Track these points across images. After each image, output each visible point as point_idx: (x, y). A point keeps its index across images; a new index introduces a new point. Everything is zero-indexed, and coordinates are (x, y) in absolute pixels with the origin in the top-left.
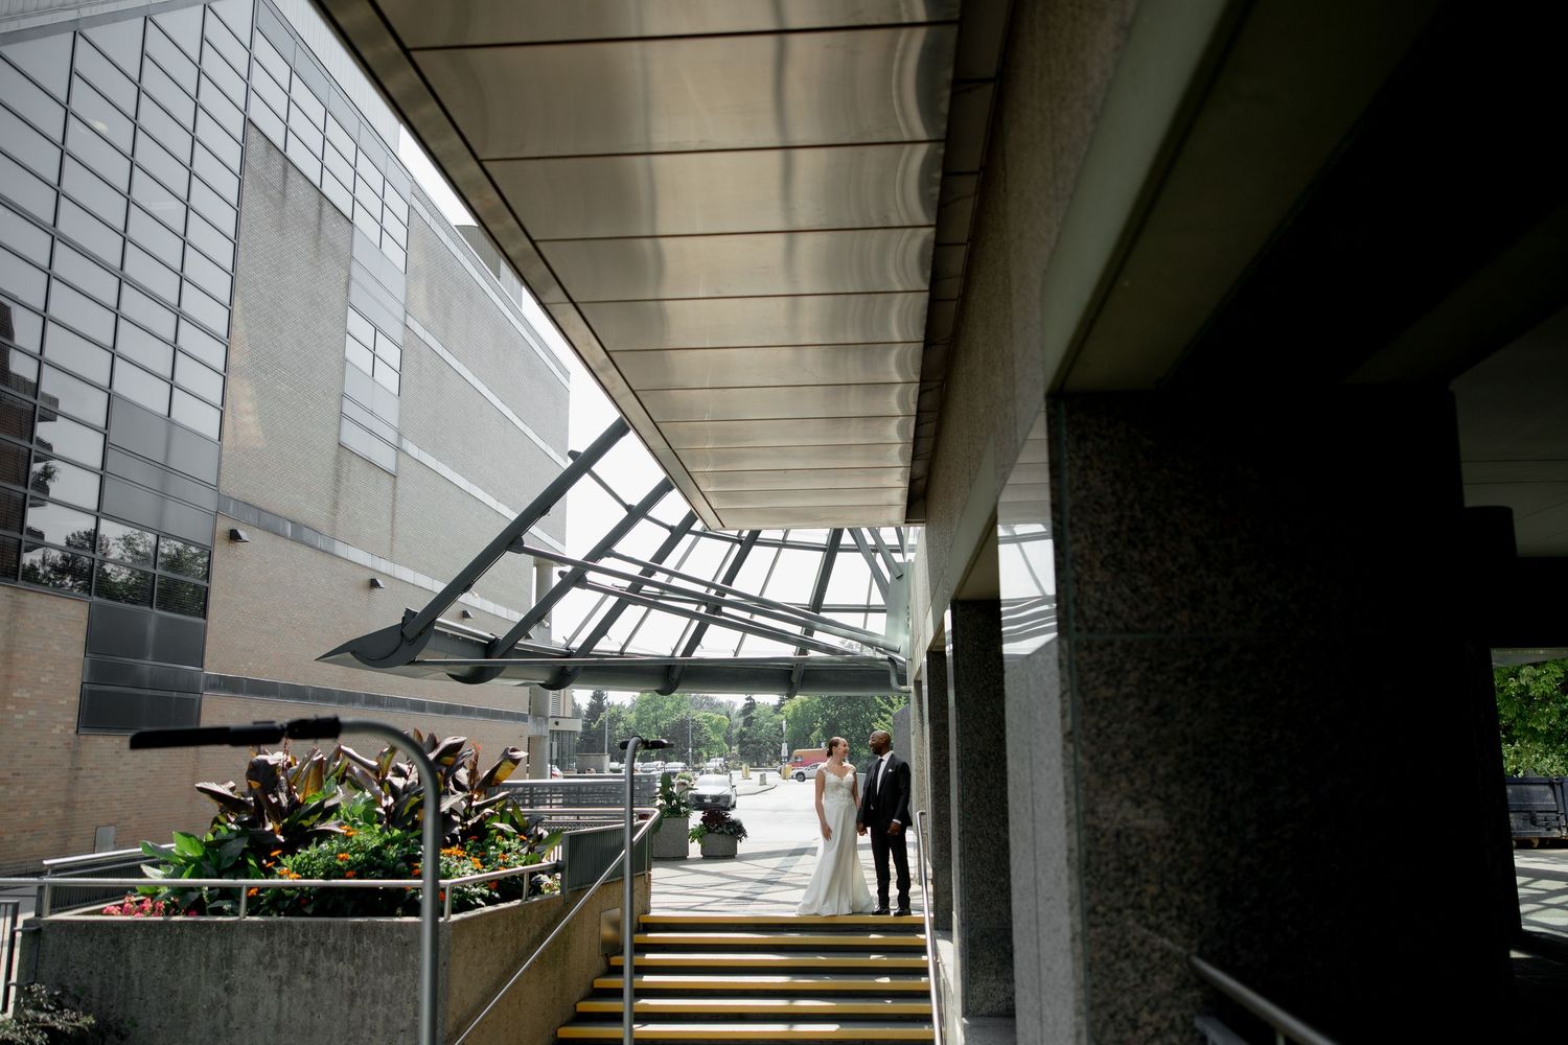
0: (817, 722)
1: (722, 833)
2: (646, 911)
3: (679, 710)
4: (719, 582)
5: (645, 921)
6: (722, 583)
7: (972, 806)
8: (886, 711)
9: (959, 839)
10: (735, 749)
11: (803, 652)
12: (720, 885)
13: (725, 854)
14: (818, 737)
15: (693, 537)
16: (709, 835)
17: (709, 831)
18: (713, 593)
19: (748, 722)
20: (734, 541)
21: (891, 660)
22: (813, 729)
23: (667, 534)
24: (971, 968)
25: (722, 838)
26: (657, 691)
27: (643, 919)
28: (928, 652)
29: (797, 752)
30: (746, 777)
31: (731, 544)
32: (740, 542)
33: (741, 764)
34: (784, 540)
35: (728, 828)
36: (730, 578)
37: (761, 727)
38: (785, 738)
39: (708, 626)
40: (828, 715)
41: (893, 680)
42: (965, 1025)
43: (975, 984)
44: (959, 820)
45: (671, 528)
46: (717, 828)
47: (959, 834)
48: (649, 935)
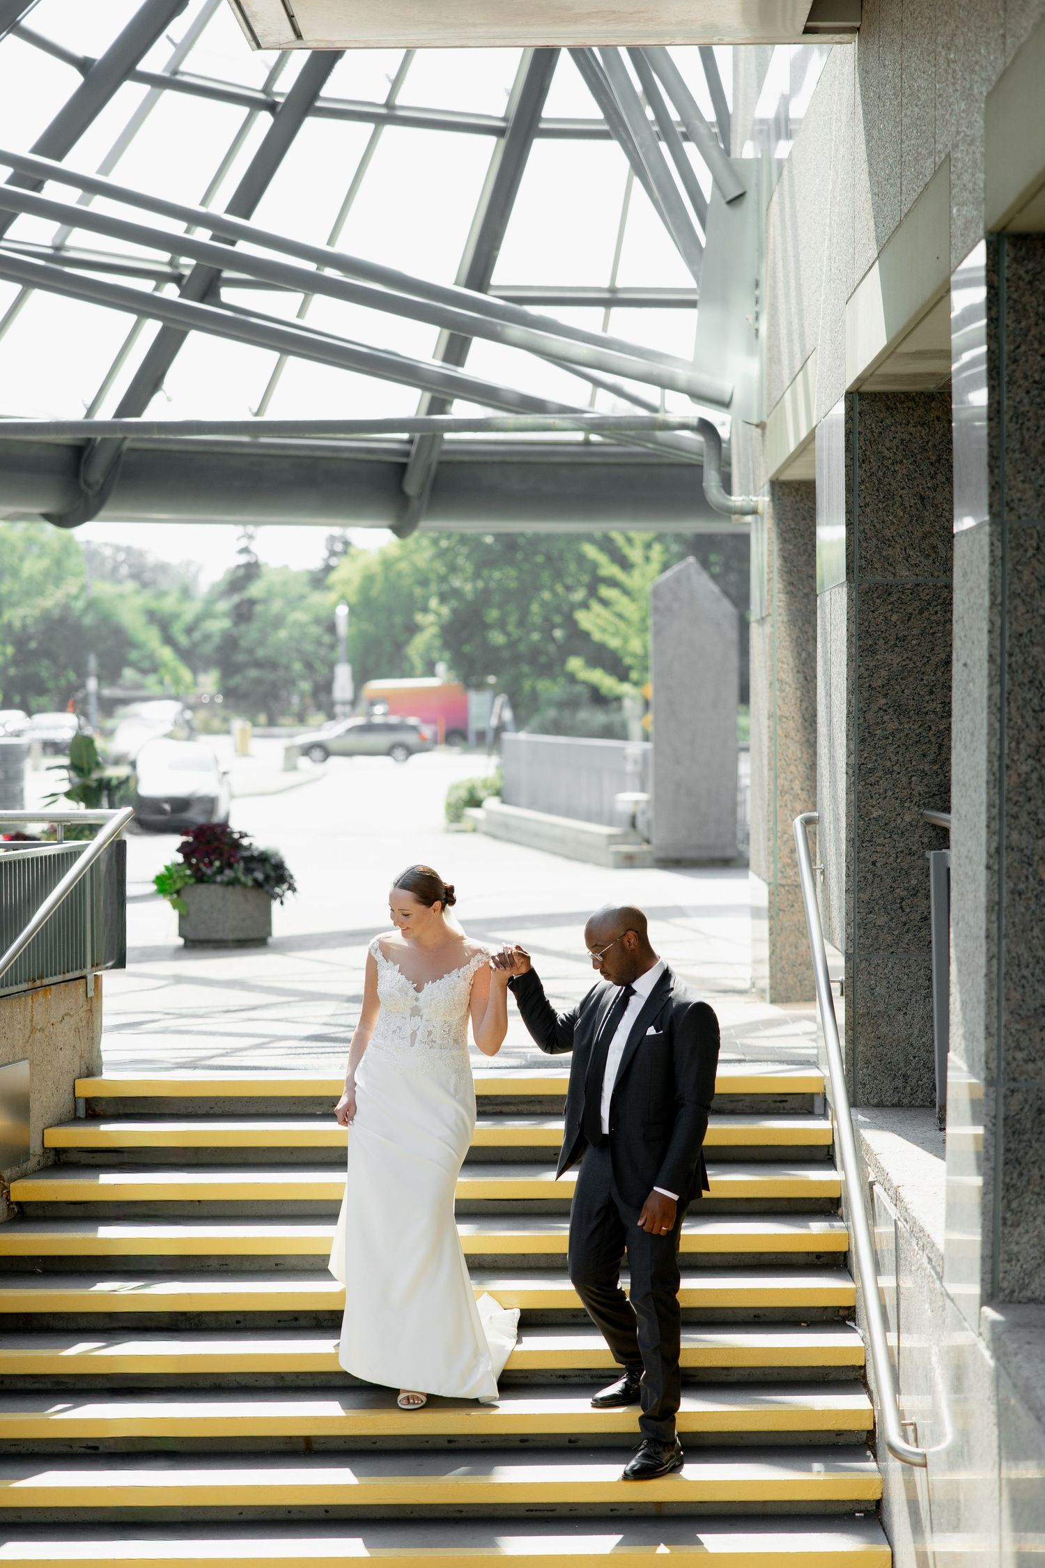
0: (425, 610)
1: (233, 882)
2: (91, 1071)
3: (58, 580)
4: (218, 207)
5: (90, 1094)
6: (229, 210)
7: (1024, 785)
8: (613, 583)
9: (988, 867)
10: (209, 682)
11: (439, 405)
12: (254, 1008)
13: (241, 936)
14: (429, 648)
15: (145, 89)
16: (202, 888)
17: (200, 878)
18: (202, 235)
19: (243, 613)
20: (255, 104)
21: (706, 427)
22: (413, 629)
23: (75, 79)
24: (1008, 1187)
25: (233, 894)
26: (48, 517)
27: (87, 1088)
28: (849, 395)
29: (377, 685)
30: (243, 752)
31: (245, 111)
32: (271, 107)
33: (226, 720)
34: (389, 105)
35: (249, 871)
36: (247, 199)
37: (278, 622)
38: (341, 650)
39: (183, 336)
40: (456, 593)
41: (711, 480)
42: (994, 1324)
43: (1016, 1225)
44: (990, 819)
45: (83, 65)
46: (220, 871)
47: (990, 855)
48: (105, 1127)
